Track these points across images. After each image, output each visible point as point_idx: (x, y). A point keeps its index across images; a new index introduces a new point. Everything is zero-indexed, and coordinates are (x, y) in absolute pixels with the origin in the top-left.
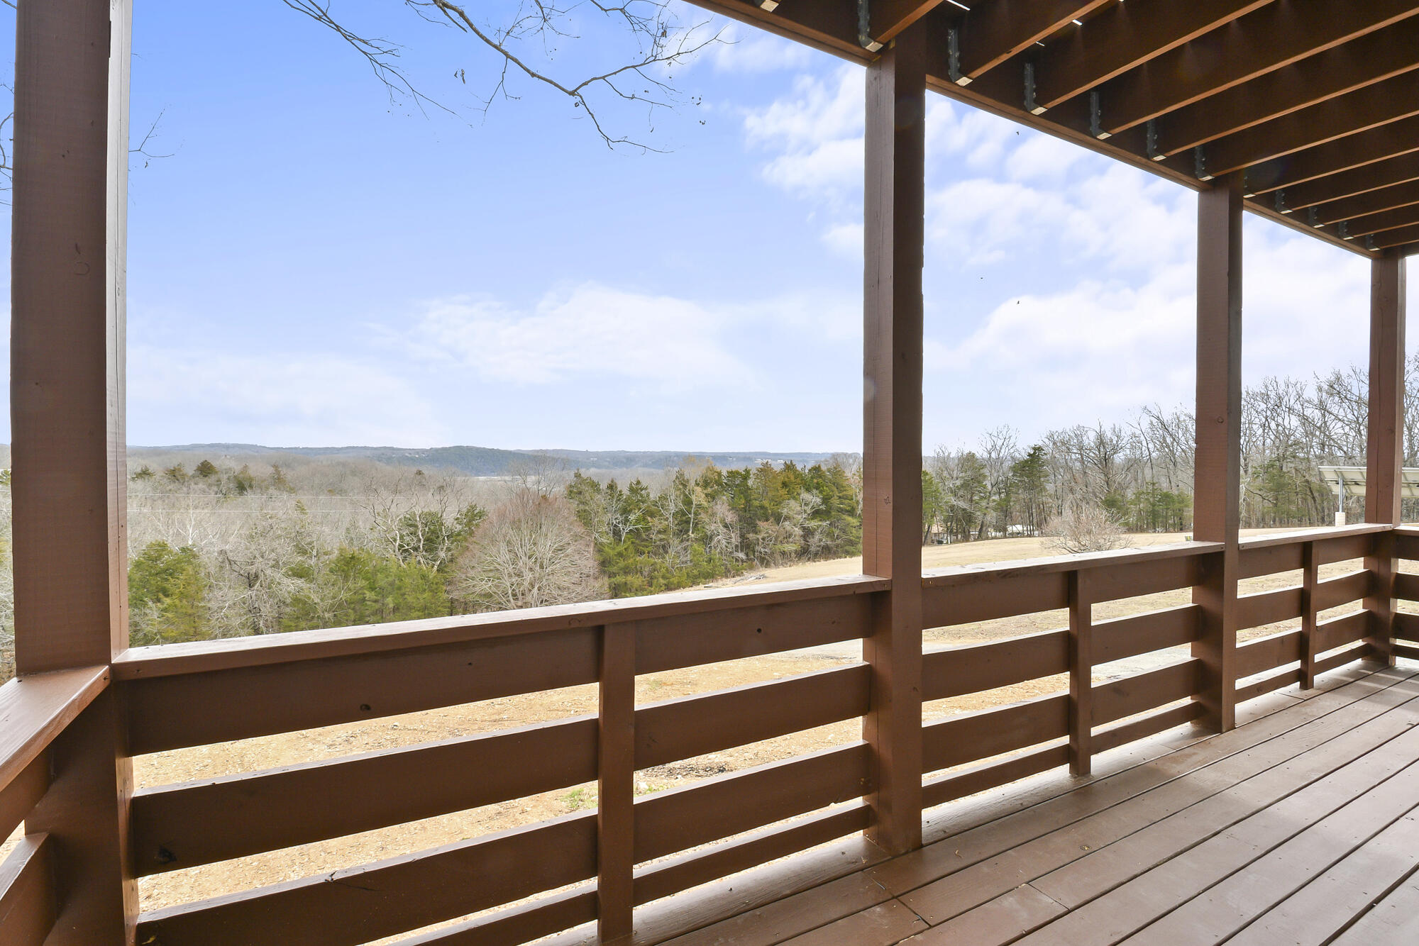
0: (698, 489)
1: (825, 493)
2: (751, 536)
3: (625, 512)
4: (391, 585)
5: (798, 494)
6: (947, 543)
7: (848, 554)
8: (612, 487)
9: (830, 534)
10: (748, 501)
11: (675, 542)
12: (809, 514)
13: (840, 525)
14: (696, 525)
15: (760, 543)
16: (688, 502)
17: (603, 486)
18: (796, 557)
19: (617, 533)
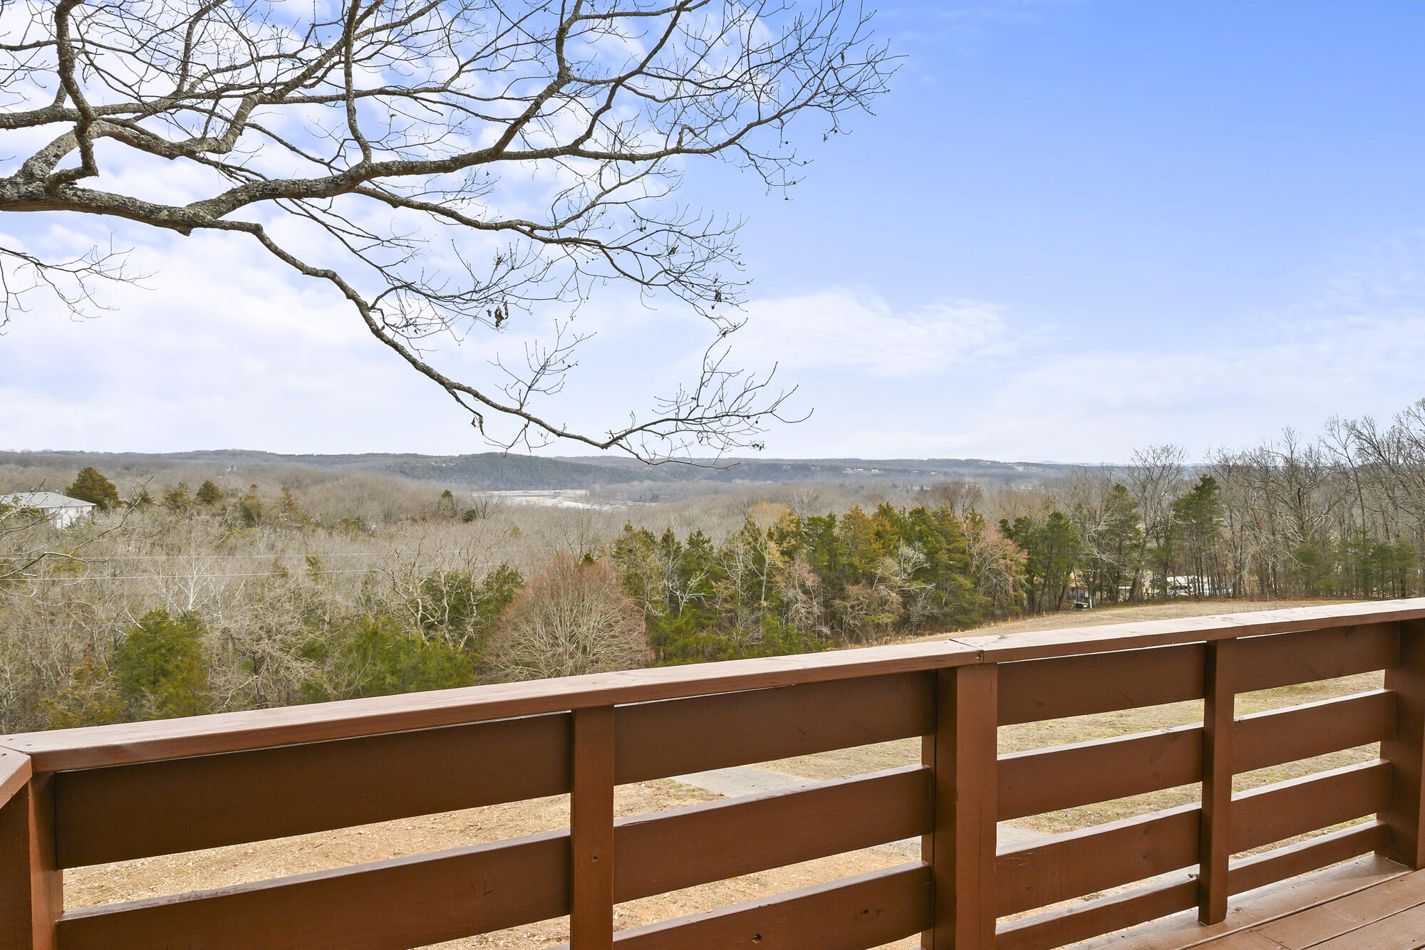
0: (772, 545)
1: (929, 546)
2: (837, 602)
3: (685, 573)
4: (414, 668)
5: (896, 548)
6: (1089, 607)
7: (960, 627)
8: (668, 538)
9: (936, 600)
10: (833, 555)
11: (744, 612)
12: (909, 574)
13: (950, 585)
14: (770, 589)
15: (849, 613)
16: (760, 560)
17: (659, 539)
18: (894, 630)
19: (673, 600)
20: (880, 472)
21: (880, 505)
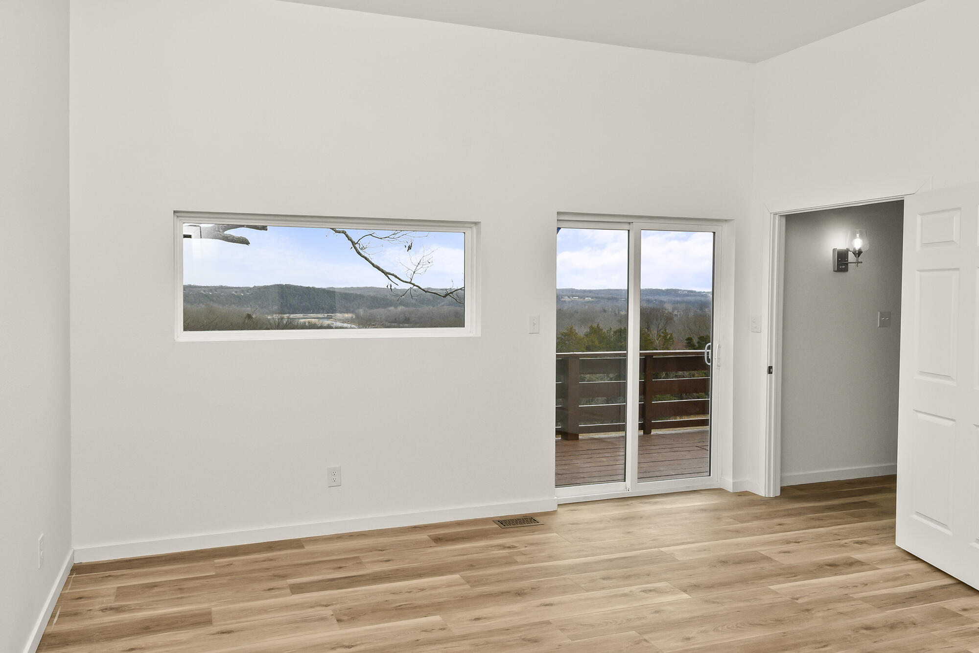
20: (592, 300)
21: (591, 326)
